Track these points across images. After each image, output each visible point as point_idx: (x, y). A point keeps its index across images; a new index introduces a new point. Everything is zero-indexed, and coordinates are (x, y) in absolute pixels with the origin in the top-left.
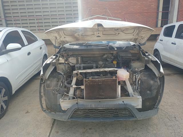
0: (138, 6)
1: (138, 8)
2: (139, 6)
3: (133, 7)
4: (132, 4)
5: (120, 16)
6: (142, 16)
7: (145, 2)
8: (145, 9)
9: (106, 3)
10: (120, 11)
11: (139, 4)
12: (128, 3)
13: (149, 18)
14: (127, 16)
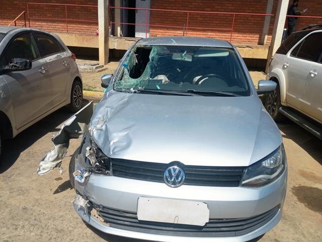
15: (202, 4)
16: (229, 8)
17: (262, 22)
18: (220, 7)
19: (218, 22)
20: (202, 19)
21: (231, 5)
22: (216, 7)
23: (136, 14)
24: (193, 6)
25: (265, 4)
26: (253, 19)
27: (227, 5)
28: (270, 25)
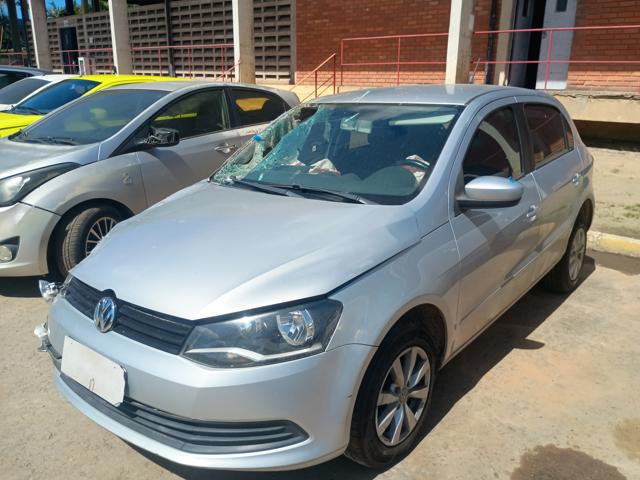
2: (433, 12)
3: (416, 13)
5: (381, 45)
11: (434, 3)
23: (543, 41)
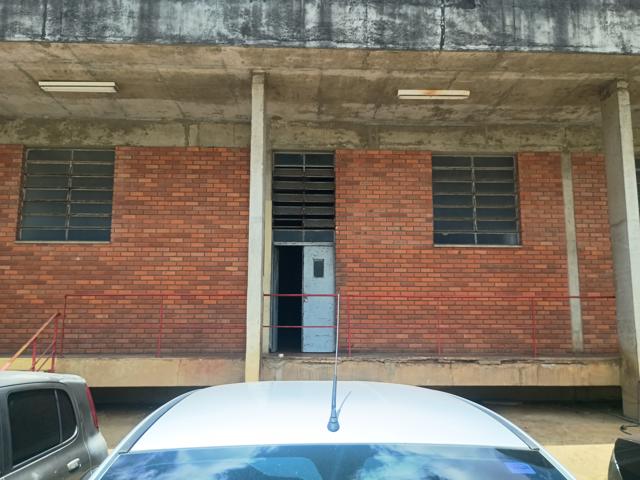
0: (171, 268)
1: (174, 273)
2: (176, 268)
3: (152, 268)
4: (147, 259)
5: (100, 302)
6: (192, 306)
7: (202, 254)
8: (199, 278)
9: (44, 248)
10: (101, 282)
11: (176, 259)
12: (133, 254)
13: (221, 316)
14: (127, 301)
15: (441, 280)
16: (497, 285)
17: (566, 308)
18: (479, 284)
19: (480, 312)
20: (446, 308)
21: (499, 280)
22: (471, 284)
23: (304, 304)
24: (425, 284)
25: (565, 275)
26: (547, 303)
27: (490, 280)
28: (582, 315)
